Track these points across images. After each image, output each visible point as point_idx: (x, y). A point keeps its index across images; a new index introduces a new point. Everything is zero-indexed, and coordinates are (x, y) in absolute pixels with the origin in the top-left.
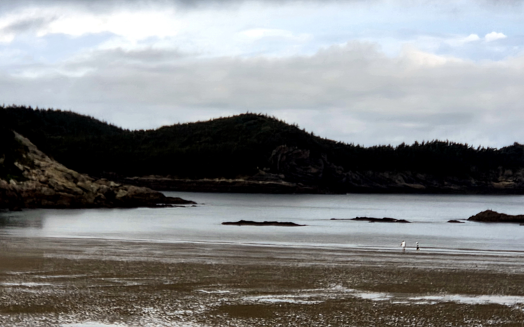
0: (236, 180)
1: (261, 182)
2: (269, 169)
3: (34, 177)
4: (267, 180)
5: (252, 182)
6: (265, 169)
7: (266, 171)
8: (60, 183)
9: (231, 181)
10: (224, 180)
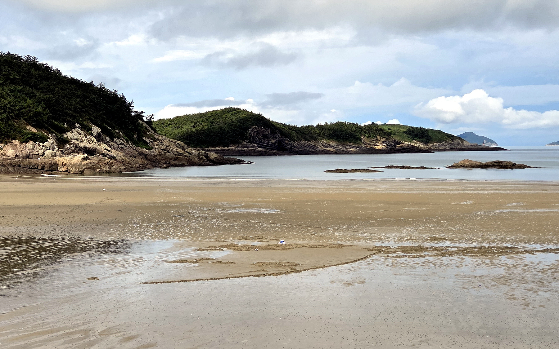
0: (230, 148)
1: (245, 149)
2: (248, 141)
3: (156, 146)
4: (248, 147)
5: (240, 149)
6: (245, 141)
7: (247, 142)
8: (174, 150)
9: (226, 148)
10: (222, 148)
